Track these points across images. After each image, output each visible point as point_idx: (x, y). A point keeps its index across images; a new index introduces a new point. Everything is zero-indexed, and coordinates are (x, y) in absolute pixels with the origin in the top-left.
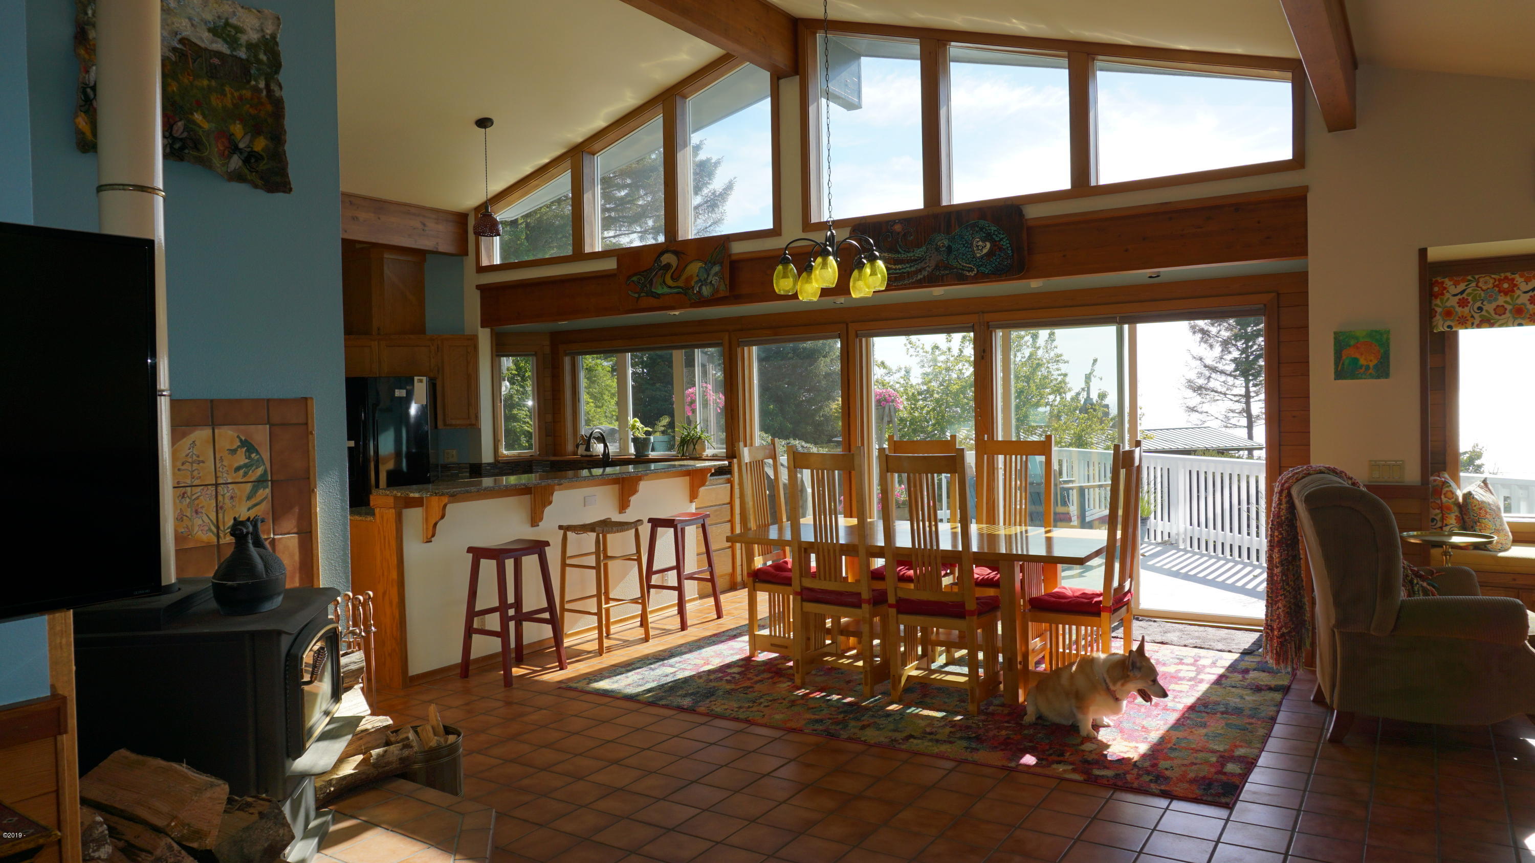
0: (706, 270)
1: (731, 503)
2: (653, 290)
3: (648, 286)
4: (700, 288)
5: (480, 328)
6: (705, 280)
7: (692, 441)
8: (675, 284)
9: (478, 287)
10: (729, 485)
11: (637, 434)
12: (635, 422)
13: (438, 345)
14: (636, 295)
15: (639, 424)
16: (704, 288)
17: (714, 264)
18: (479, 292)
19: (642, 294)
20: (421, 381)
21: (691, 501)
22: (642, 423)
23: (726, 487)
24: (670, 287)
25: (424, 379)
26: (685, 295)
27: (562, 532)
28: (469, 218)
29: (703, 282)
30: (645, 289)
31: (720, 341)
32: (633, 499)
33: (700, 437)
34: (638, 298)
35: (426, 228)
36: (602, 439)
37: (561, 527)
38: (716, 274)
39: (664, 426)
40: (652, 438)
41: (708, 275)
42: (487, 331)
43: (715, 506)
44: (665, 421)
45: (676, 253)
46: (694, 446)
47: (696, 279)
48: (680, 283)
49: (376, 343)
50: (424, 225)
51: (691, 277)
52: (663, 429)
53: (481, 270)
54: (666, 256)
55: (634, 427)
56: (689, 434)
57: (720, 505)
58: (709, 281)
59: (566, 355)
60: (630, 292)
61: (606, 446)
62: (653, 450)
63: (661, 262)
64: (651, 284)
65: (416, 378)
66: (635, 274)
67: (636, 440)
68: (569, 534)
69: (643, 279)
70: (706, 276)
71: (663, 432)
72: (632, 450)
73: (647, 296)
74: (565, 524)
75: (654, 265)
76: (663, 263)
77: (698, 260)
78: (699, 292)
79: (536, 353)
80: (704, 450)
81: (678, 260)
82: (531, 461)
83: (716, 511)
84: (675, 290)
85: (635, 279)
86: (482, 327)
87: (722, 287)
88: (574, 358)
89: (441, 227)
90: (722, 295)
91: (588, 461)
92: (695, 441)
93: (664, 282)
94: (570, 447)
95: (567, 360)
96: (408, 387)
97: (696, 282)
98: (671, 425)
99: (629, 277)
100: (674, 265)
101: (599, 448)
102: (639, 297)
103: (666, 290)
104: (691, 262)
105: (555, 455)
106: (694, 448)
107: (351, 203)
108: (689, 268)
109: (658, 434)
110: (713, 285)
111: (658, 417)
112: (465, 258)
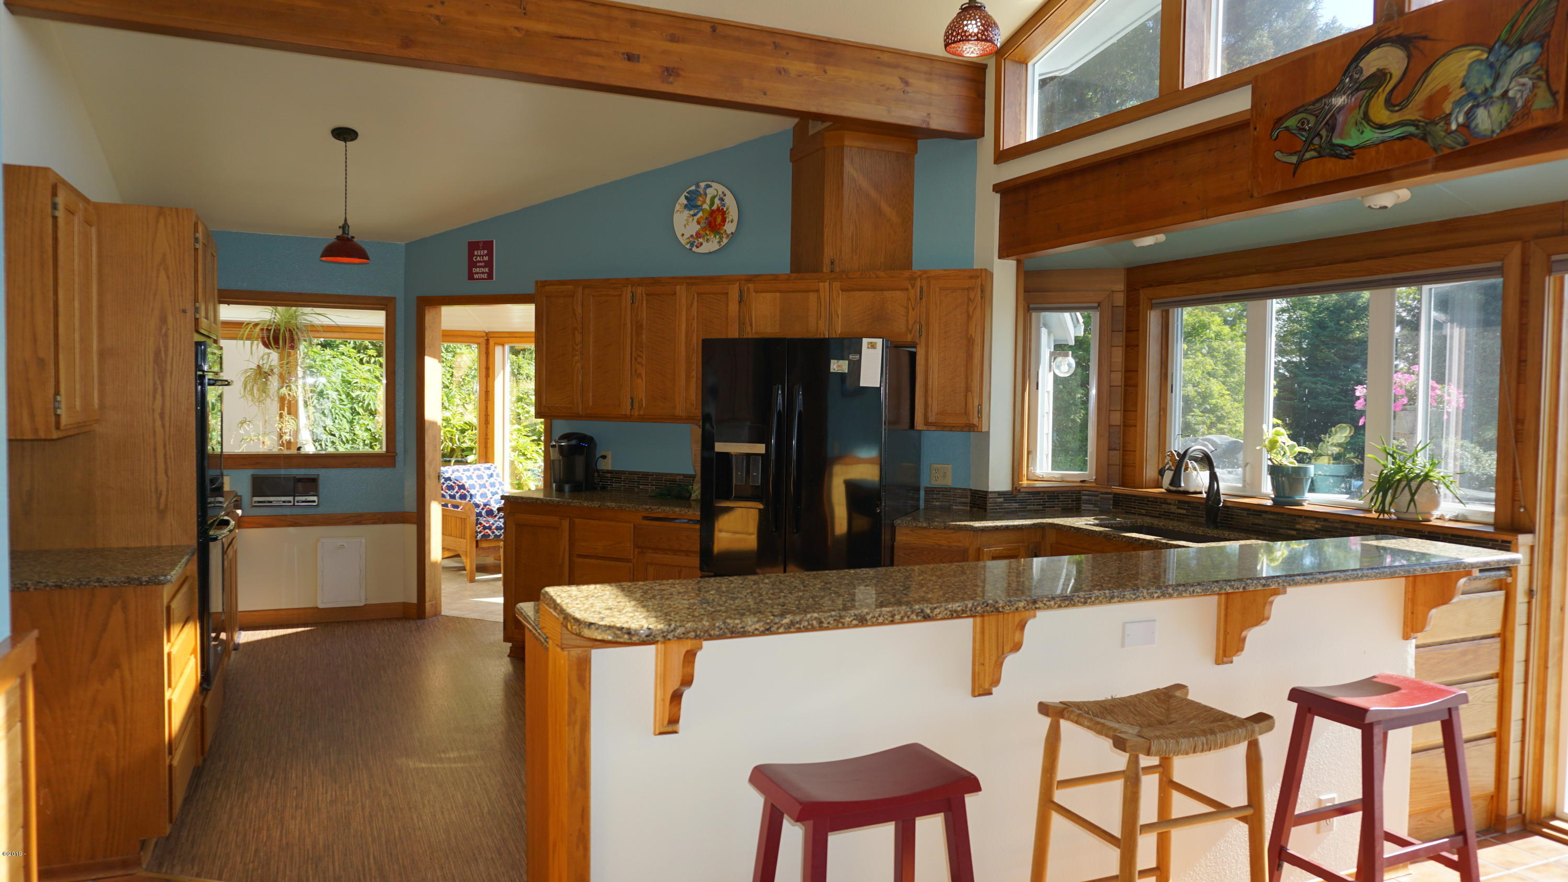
0: (1491, 66)
1: (1504, 637)
2: (1336, 141)
3: (1324, 133)
4: (1470, 114)
5: (996, 259)
6: (1486, 91)
7: (1408, 484)
8: (1396, 118)
9: (997, 188)
10: (1501, 594)
11: (1279, 459)
12: (1277, 434)
13: (921, 288)
14: (1294, 159)
15: (1284, 438)
16: (1481, 113)
17: (1520, 44)
18: (997, 197)
19: (1308, 155)
20: (873, 346)
21: (1406, 637)
22: (1292, 437)
23: (1493, 598)
24: (1382, 127)
25: (879, 342)
26: (1424, 139)
27: (1046, 721)
28: (988, 71)
29: (1484, 98)
30: (1316, 141)
31: (1498, 264)
32: (1253, 636)
33: (1427, 476)
34: (1297, 166)
35: (908, 89)
36: (1206, 461)
37: (1044, 708)
38: (1523, 71)
39: (1339, 445)
40: (1311, 468)
41: (1497, 78)
42: (1010, 265)
43: (1463, 640)
44: (1341, 435)
45: (1403, 42)
46: (1413, 495)
47: (1458, 93)
48: (1412, 112)
49: (827, 284)
50: (906, 83)
51: (1444, 92)
52: (1336, 450)
53: (1002, 156)
54: (1374, 54)
55: (1273, 444)
56: (1400, 469)
57: (1474, 639)
58: (1498, 93)
59: (1152, 307)
60: (1278, 155)
61: (1213, 478)
62: (1312, 490)
63: (1361, 71)
64: (1332, 128)
65: (865, 341)
66: (1295, 112)
67: (1276, 471)
68: (1065, 725)
69: (1312, 119)
70: (1488, 82)
71: (1337, 458)
72: (1267, 487)
73: (1321, 156)
74: (1054, 698)
75: (1342, 81)
76: (1367, 73)
77: (1468, 44)
78: (1466, 126)
79: (1099, 304)
80: (1435, 504)
81: (1409, 57)
82: (1079, 492)
83: (1464, 653)
84: (1396, 132)
85: (1292, 122)
86: (1001, 257)
87: (1543, 101)
88: (1167, 312)
89: (935, 87)
90: (1540, 123)
91: (1180, 501)
92: (1414, 484)
93: (1366, 117)
94: (1150, 472)
95: (1153, 319)
96: (851, 357)
97: (1459, 103)
98: (1356, 446)
99: (1279, 121)
100: (1397, 73)
101: (1198, 479)
102: (1300, 161)
103: (1370, 135)
104: (1445, 55)
105: (1123, 484)
106: (1412, 500)
107: (776, 46)
108: (1437, 71)
109: (1324, 460)
110: (1512, 101)
111: (1326, 428)
112: (978, 141)
